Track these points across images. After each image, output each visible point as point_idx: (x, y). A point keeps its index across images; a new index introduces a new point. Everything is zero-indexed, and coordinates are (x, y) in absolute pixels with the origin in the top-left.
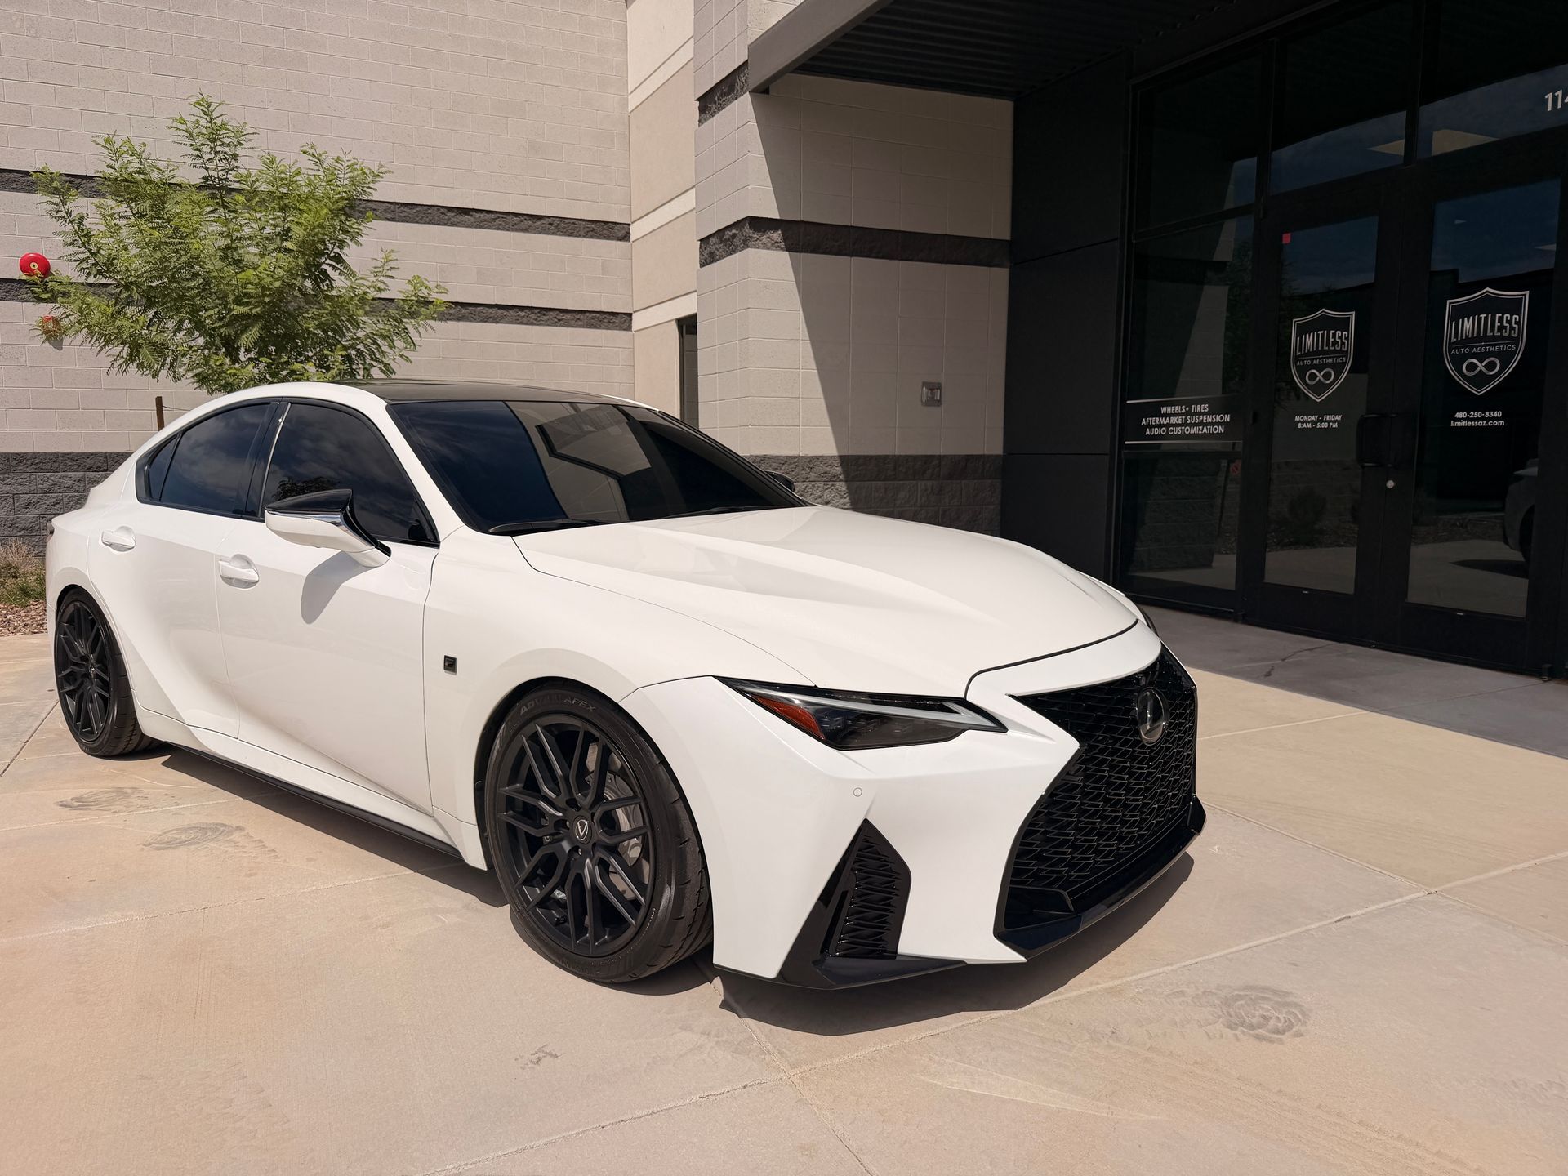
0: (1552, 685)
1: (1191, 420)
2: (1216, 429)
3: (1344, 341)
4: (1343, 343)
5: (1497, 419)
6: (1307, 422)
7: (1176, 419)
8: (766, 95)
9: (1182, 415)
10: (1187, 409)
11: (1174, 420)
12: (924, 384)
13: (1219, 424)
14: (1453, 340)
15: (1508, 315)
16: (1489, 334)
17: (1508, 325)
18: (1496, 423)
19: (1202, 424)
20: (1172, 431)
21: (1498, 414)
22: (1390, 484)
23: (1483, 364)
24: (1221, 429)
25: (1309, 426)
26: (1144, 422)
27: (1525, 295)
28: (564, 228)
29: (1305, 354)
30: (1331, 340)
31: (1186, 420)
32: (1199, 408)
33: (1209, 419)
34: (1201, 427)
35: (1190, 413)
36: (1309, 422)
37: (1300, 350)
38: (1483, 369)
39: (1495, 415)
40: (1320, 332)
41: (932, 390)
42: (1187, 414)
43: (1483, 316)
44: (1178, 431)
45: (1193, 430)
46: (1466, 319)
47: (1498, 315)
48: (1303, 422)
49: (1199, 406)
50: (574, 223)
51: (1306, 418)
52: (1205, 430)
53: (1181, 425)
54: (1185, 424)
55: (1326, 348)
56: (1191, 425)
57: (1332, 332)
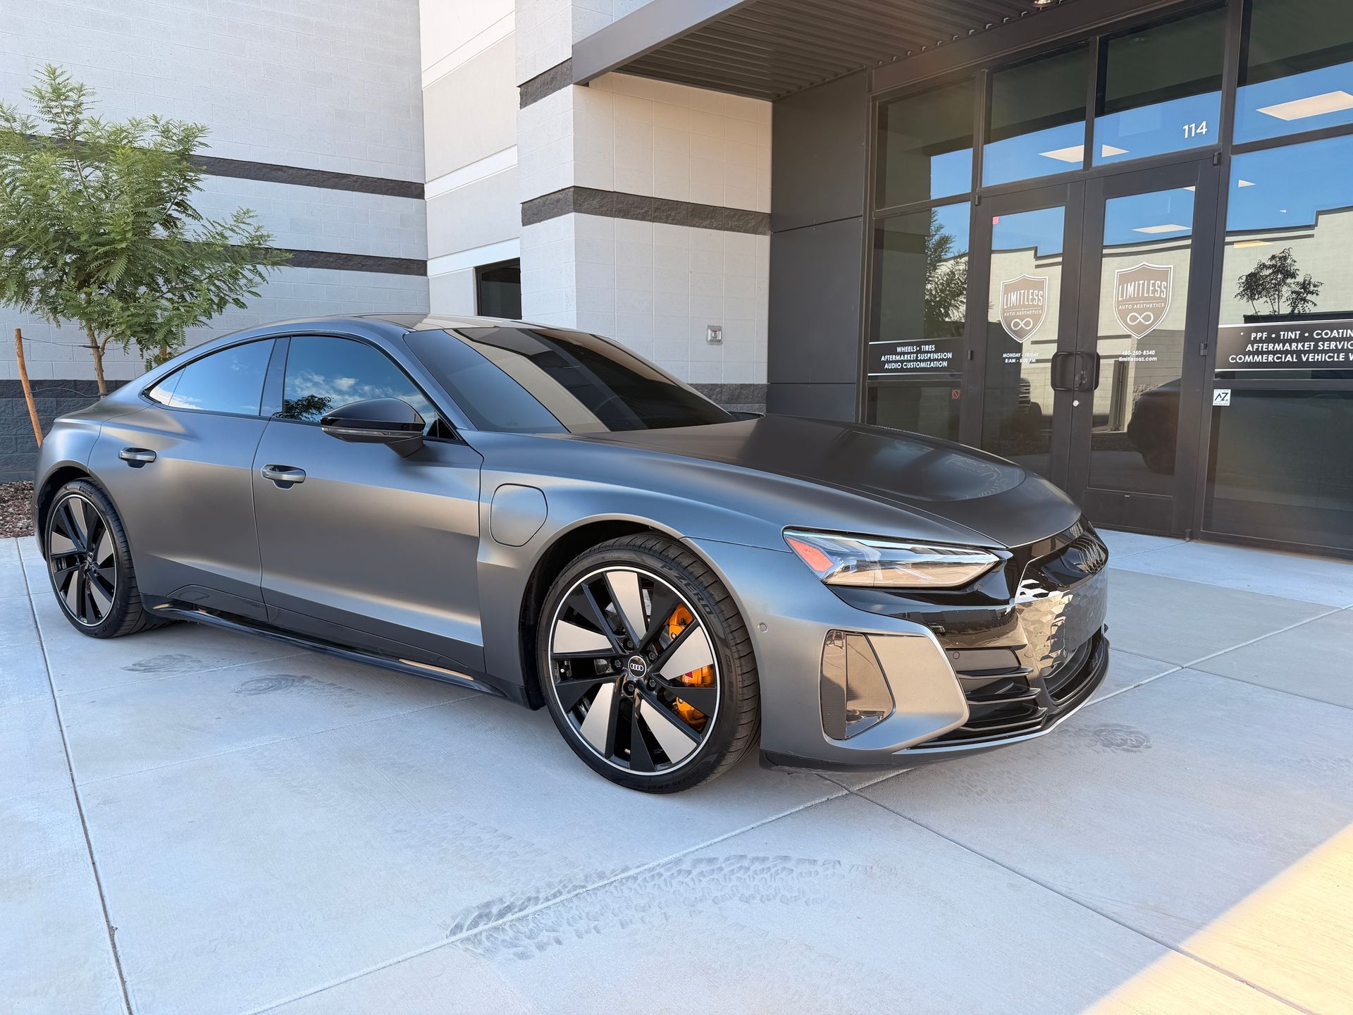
0: (1192, 543)
1: (921, 357)
2: (941, 364)
3: (1040, 298)
4: (1039, 300)
5: (1152, 356)
6: (1012, 358)
7: (909, 356)
8: (586, 88)
9: (913, 353)
10: (918, 349)
11: (906, 357)
12: (709, 327)
13: (943, 360)
14: (1120, 299)
15: (1159, 282)
16: (1146, 295)
17: (1159, 289)
18: (1151, 359)
19: (930, 360)
20: (905, 365)
21: (1152, 352)
22: (1076, 403)
23: (1142, 316)
24: (945, 364)
25: (1014, 361)
26: (883, 359)
27: (1171, 268)
28: (367, 186)
29: (1010, 308)
30: (1031, 297)
31: (917, 357)
32: (927, 348)
33: (936, 356)
34: (929, 363)
35: (920, 352)
36: (1014, 358)
37: (1007, 305)
38: (1142, 320)
39: (1150, 353)
40: (1022, 291)
41: (715, 331)
42: (917, 352)
43: (1141, 282)
44: (910, 365)
45: (923, 365)
46: (1129, 284)
47: (1152, 282)
48: (1009, 358)
49: (927, 346)
50: (375, 182)
51: (1011, 355)
52: (932, 365)
53: (913, 361)
54: (916, 360)
55: (1026, 303)
56: (921, 361)
57: (1031, 291)
